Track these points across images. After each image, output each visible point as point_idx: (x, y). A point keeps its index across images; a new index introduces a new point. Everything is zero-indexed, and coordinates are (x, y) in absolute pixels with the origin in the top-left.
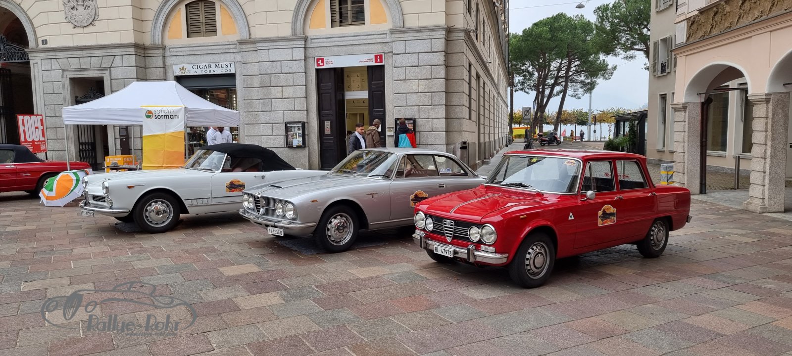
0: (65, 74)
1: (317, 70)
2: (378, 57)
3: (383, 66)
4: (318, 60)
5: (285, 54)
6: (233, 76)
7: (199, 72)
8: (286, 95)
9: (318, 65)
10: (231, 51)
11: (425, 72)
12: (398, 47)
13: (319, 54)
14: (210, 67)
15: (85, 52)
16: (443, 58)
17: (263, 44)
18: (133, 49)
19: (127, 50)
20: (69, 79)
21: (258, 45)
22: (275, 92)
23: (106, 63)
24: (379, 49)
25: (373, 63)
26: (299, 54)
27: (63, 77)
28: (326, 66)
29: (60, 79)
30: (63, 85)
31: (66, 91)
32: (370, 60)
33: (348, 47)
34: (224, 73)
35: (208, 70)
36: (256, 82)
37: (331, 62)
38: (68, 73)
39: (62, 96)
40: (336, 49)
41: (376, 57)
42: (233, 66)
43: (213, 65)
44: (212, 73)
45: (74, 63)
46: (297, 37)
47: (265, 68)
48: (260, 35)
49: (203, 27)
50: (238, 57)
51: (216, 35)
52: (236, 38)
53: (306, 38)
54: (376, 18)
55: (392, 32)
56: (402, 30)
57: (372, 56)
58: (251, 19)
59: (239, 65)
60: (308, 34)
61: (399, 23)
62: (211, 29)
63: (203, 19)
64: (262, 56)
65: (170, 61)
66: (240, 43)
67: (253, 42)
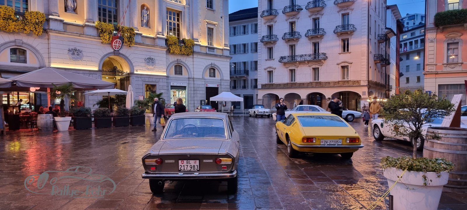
0: (144, 83)
1: (206, 87)
4: (206, 85)
5: (200, 83)
6: (185, 87)
7: (177, 85)
8: (200, 93)
10: (186, 80)
12: (222, 84)
13: (207, 83)
15: (150, 76)
16: (230, 87)
17: (196, 79)
18: (166, 77)
19: (164, 77)
20: (146, 85)
22: (198, 92)
23: (157, 80)
24: (218, 84)
25: (217, 87)
26: (203, 83)
29: (142, 84)
31: (144, 88)
32: (216, 86)
33: (212, 83)
36: (193, 89)
37: (209, 86)
39: (142, 90)
40: (210, 82)
42: (186, 84)
43: (181, 83)
44: (181, 86)
45: (147, 80)
46: (203, 78)
47: (195, 86)
48: (195, 77)
49: (178, 72)
50: (188, 82)
51: (182, 75)
52: (187, 77)
53: (205, 79)
54: (218, 76)
55: (221, 80)
56: (223, 80)
57: (217, 85)
58: (192, 72)
59: (188, 84)
60: (205, 78)
61: (222, 78)
62: (181, 73)
63: (178, 70)
64: (195, 82)
65: (170, 81)
66: (189, 78)
67: (193, 78)
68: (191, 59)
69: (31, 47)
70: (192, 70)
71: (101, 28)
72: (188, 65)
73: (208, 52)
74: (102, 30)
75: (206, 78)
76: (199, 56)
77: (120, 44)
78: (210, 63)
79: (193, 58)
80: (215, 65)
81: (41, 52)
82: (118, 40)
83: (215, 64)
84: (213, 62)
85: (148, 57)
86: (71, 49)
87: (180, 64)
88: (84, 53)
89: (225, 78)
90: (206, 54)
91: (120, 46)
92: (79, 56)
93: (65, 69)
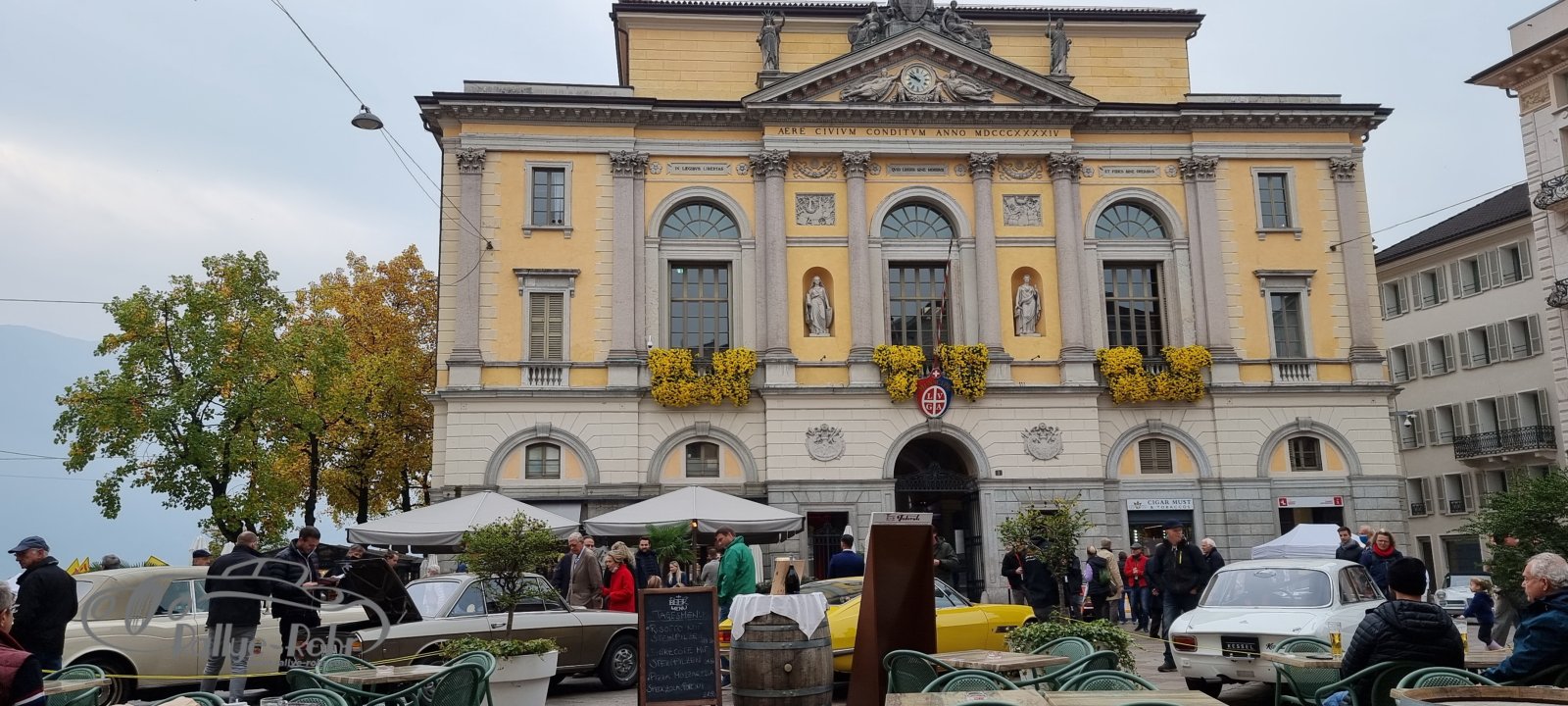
0: (1023, 506)
1: (1280, 509)
2: (1337, 500)
3: (1341, 509)
4: (1280, 500)
5: (1252, 494)
6: (1190, 513)
7: (1156, 508)
8: (1254, 532)
9: (1281, 505)
10: (1189, 488)
11: (1385, 515)
12: (1357, 492)
13: (1281, 494)
14: (1167, 502)
15: (1047, 485)
16: (1398, 503)
17: (1230, 484)
18: (1102, 484)
19: (1095, 484)
20: (1029, 512)
21: (1224, 484)
22: (1244, 529)
23: (1071, 496)
24: (1338, 493)
25: (1333, 505)
26: (1265, 494)
27: (1021, 509)
28: (1289, 506)
32: (1330, 502)
33: (1310, 490)
34: (1182, 509)
35: (1165, 505)
36: (1220, 519)
37: (1293, 503)
38: (1027, 506)
40: (1297, 490)
41: (1335, 499)
42: (1191, 502)
43: (1170, 501)
44: (1169, 509)
45: (1035, 495)
46: (1262, 479)
47: (1230, 506)
48: (1225, 475)
49: (1155, 464)
50: (1197, 494)
51: (1172, 472)
52: (1194, 476)
53: (1270, 480)
54: (1332, 465)
55: (1350, 479)
56: (1361, 478)
57: (1332, 499)
58: (1213, 461)
59: (1198, 502)
60: (1270, 476)
61: (1355, 471)
62: (1166, 466)
63: (1154, 455)
64: (1228, 494)
65: (1123, 496)
66: (1200, 481)
67: (1220, 481)
68: (1206, 415)
69: (729, 435)
70: (1209, 450)
71: (885, 363)
72: (1193, 435)
73: (1278, 381)
74: (889, 367)
75: (1273, 474)
76: (1236, 402)
77: (942, 398)
78: (1292, 420)
79: (1213, 408)
80: (1313, 424)
81: (749, 445)
82: (935, 388)
83: (1315, 419)
84: (1303, 414)
85: (1037, 424)
86: (813, 430)
87: (1159, 434)
88: (846, 437)
89: (1367, 471)
90: (1271, 390)
91: (942, 405)
92: (834, 445)
93: (799, 482)
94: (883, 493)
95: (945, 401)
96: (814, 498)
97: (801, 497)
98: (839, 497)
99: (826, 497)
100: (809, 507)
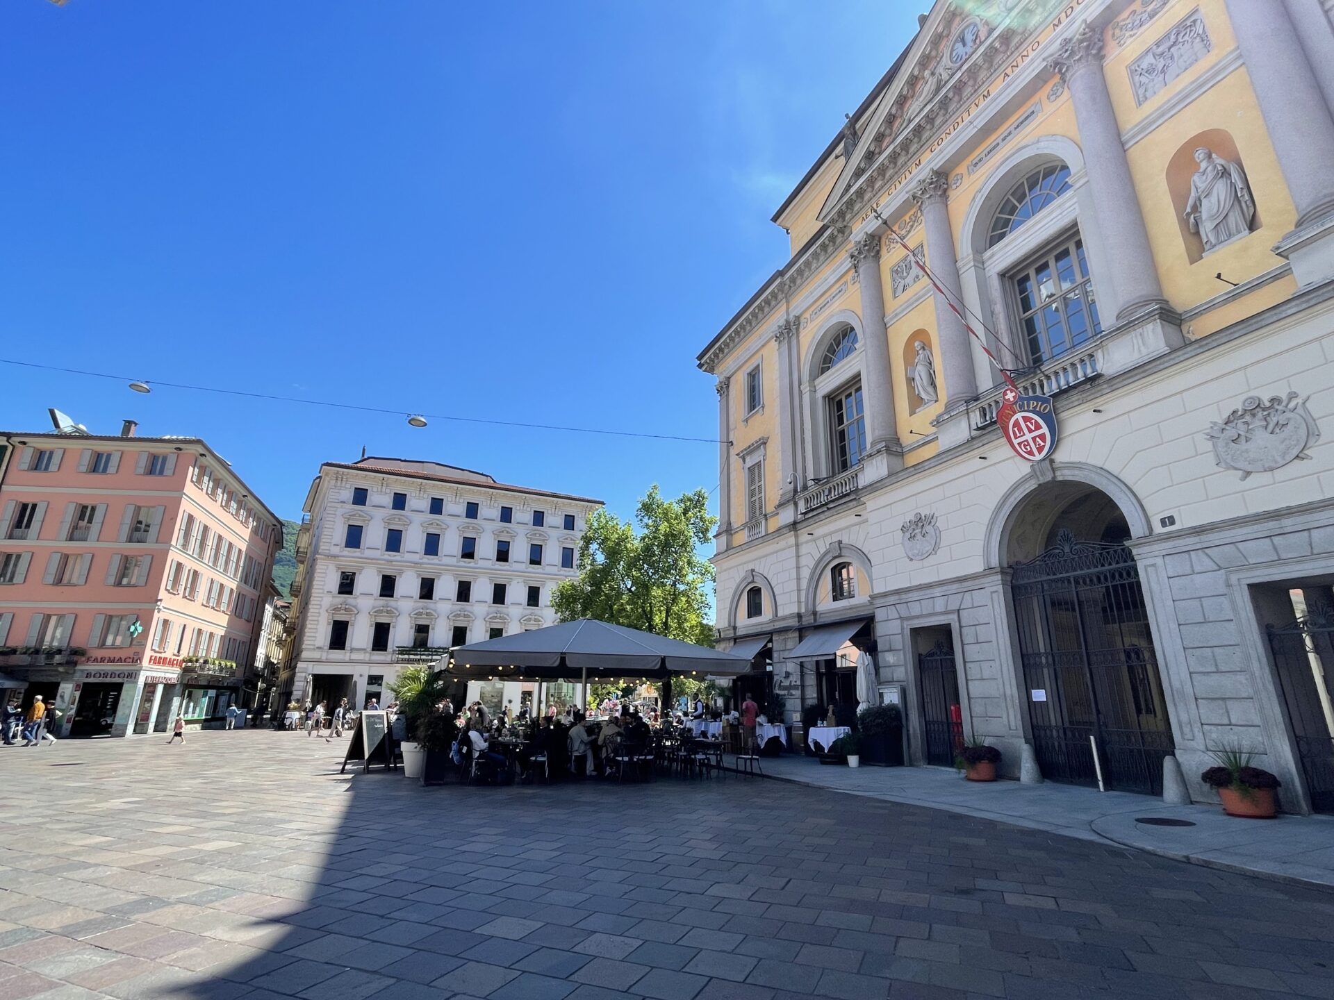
0: (1234, 578)
15: (1286, 522)
20: (1246, 588)
27: (1228, 585)
29: (1222, 589)
30: (1233, 602)
31: (1243, 615)
38: (1242, 575)
39: (1232, 626)
69: (854, 551)
77: (1038, 427)
86: (907, 524)
88: (939, 523)
91: (1042, 437)
92: (928, 537)
93: (898, 592)
94: (988, 590)
95: (1045, 430)
96: (915, 609)
97: (903, 609)
98: (940, 605)
99: (927, 607)
100: (910, 622)
